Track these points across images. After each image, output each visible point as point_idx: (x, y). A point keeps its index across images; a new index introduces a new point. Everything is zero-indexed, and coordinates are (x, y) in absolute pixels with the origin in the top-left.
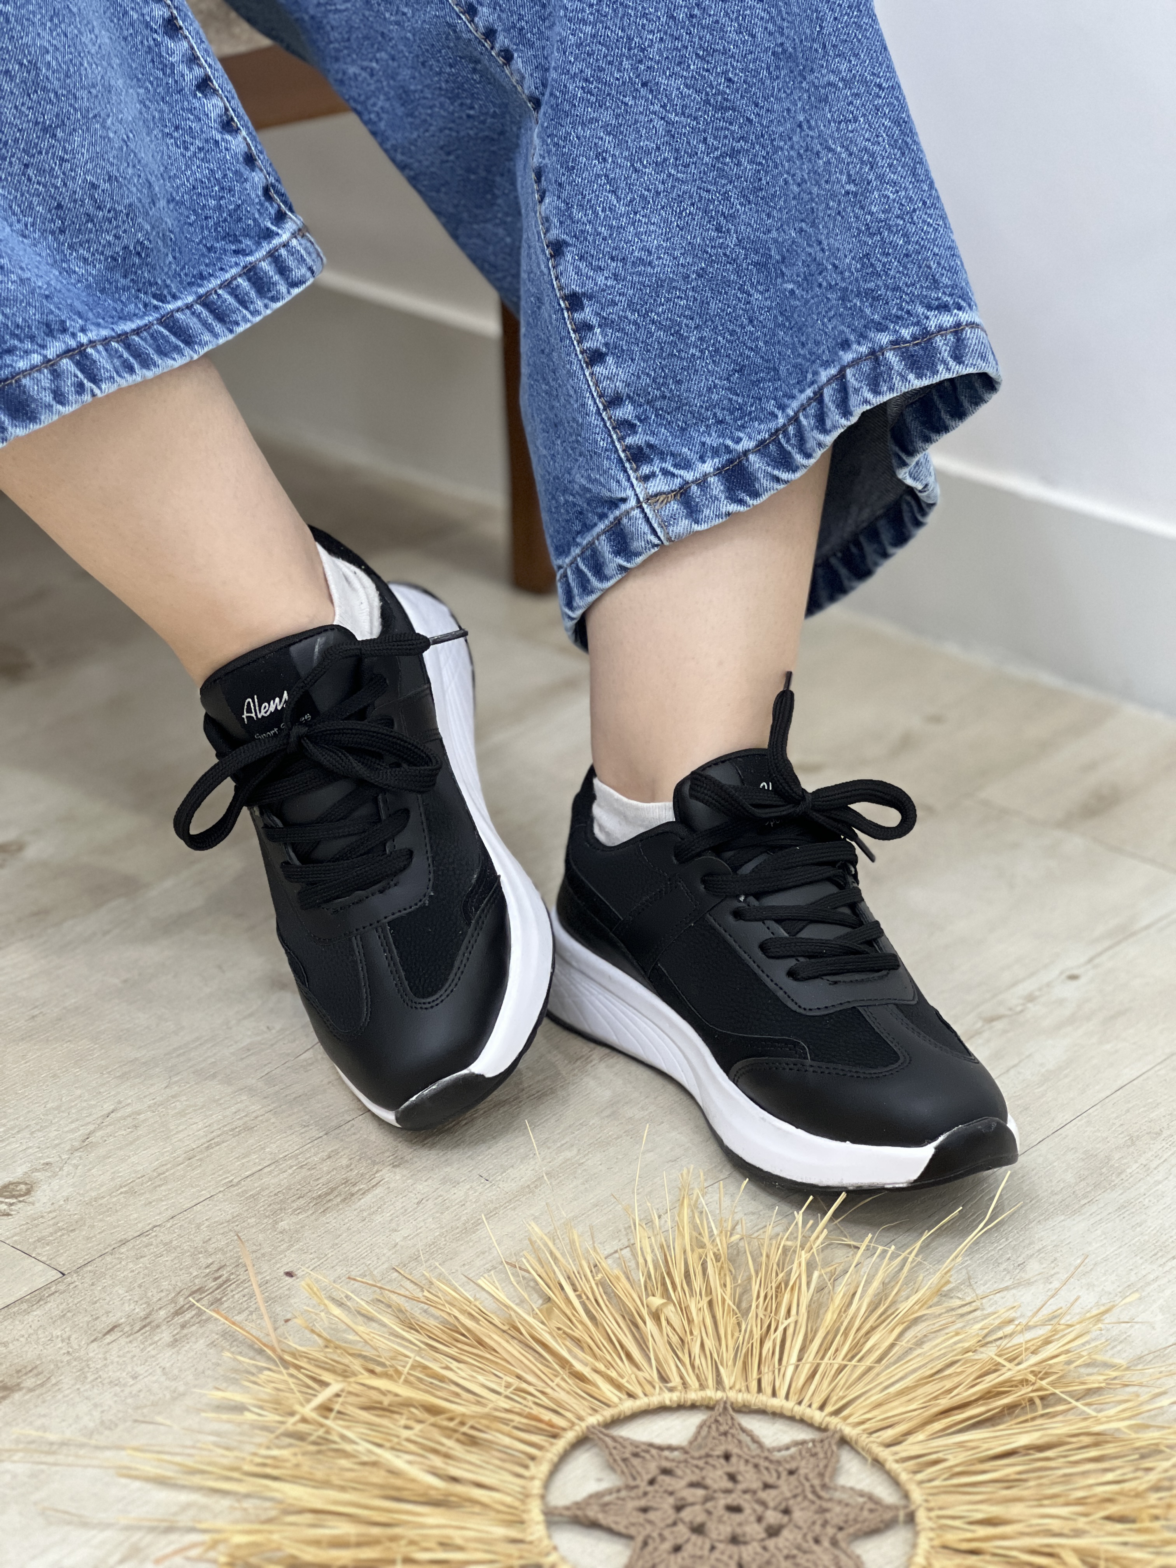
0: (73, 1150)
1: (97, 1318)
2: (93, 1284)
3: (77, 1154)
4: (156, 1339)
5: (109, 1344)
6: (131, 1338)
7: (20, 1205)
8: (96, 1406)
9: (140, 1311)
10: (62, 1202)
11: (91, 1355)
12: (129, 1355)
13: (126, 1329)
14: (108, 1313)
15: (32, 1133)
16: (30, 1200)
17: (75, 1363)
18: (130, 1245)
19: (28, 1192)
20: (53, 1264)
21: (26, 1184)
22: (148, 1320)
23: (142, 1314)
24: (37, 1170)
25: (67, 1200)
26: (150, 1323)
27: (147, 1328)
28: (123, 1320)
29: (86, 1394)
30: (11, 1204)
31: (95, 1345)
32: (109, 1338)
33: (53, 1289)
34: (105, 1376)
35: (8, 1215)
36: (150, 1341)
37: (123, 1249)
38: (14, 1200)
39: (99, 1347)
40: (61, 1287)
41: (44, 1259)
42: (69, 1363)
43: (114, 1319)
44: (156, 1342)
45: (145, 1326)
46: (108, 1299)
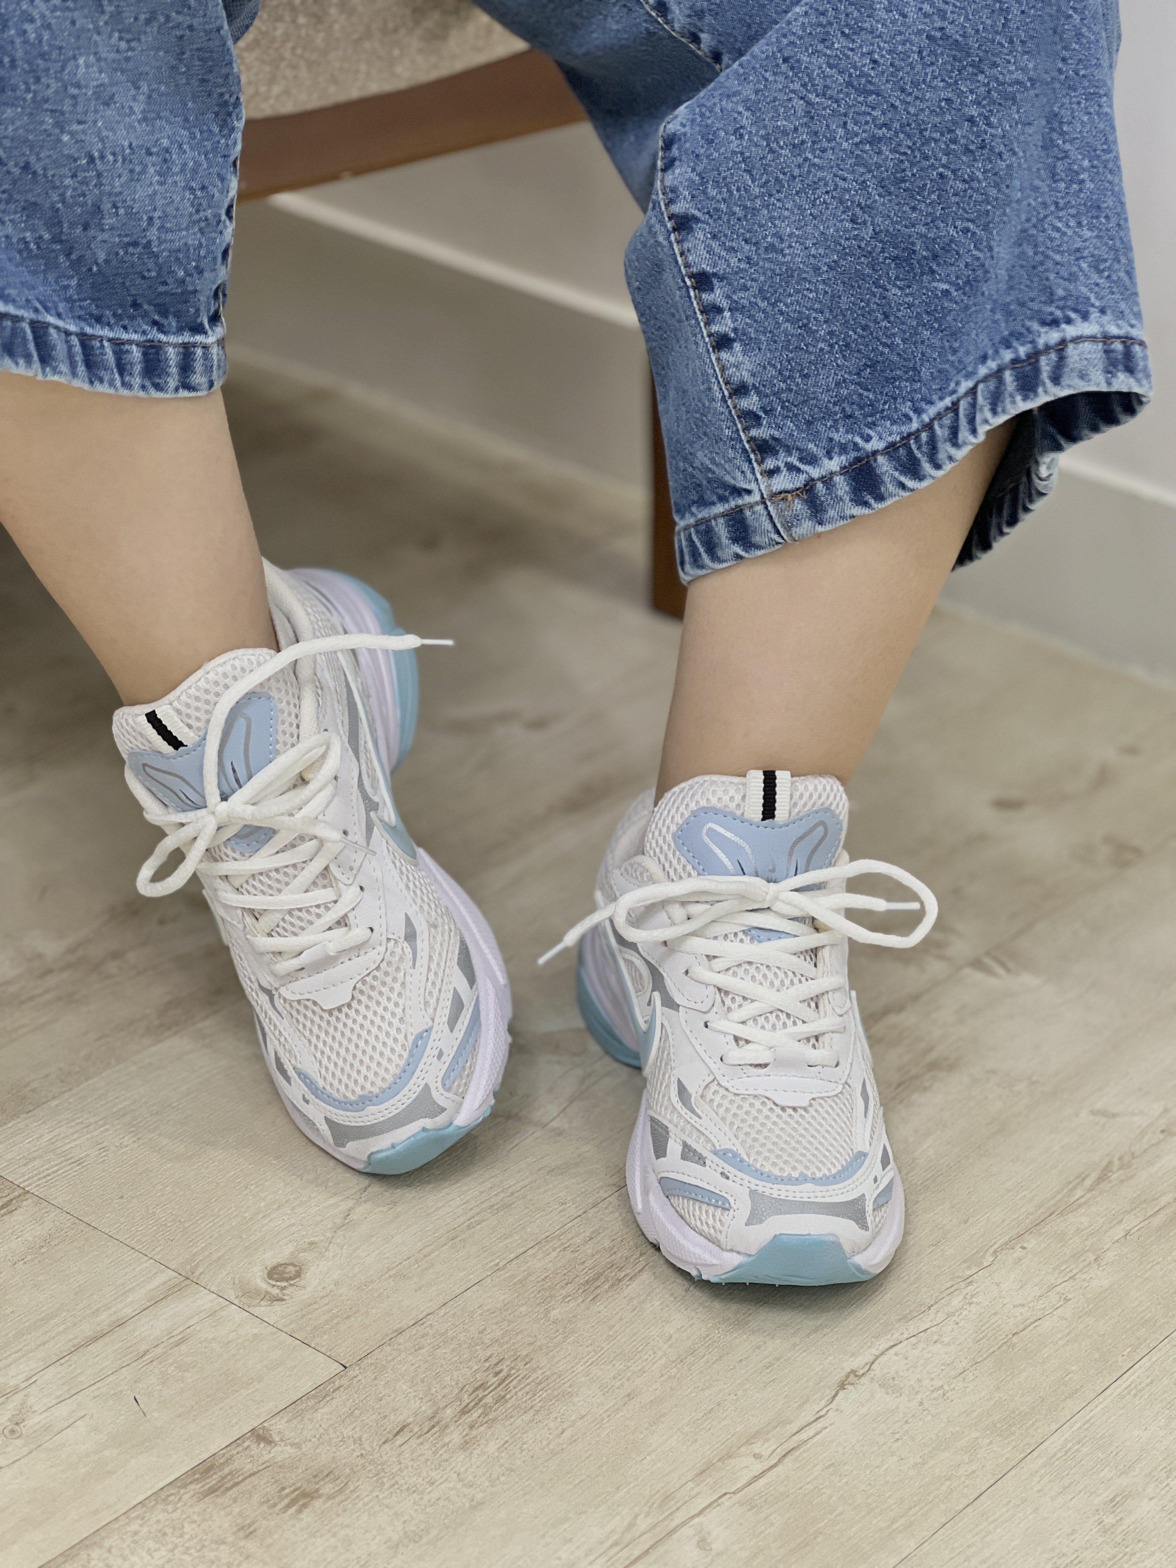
0: (336, 1229)
1: (385, 1417)
2: (375, 1379)
3: (340, 1233)
4: (446, 1440)
5: (401, 1445)
6: (421, 1439)
7: (291, 1289)
8: (396, 1514)
9: (427, 1409)
10: (332, 1286)
11: (384, 1458)
12: (423, 1459)
13: (416, 1429)
14: (394, 1410)
15: (293, 1208)
16: (302, 1283)
17: (370, 1467)
18: (407, 1334)
19: (298, 1275)
20: (333, 1355)
21: (294, 1265)
22: (436, 1420)
23: (430, 1412)
24: (304, 1250)
25: (336, 1284)
26: (438, 1423)
27: (436, 1429)
28: (410, 1420)
29: (386, 1502)
30: (283, 1288)
31: (387, 1446)
32: (400, 1440)
33: (337, 1384)
34: (402, 1482)
35: (282, 1300)
36: (441, 1443)
37: (401, 1339)
38: (284, 1284)
39: (391, 1449)
40: (345, 1381)
41: (323, 1350)
42: (364, 1467)
43: (402, 1418)
44: (447, 1444)
45: (434, 1426)
46: (393, 1396)
